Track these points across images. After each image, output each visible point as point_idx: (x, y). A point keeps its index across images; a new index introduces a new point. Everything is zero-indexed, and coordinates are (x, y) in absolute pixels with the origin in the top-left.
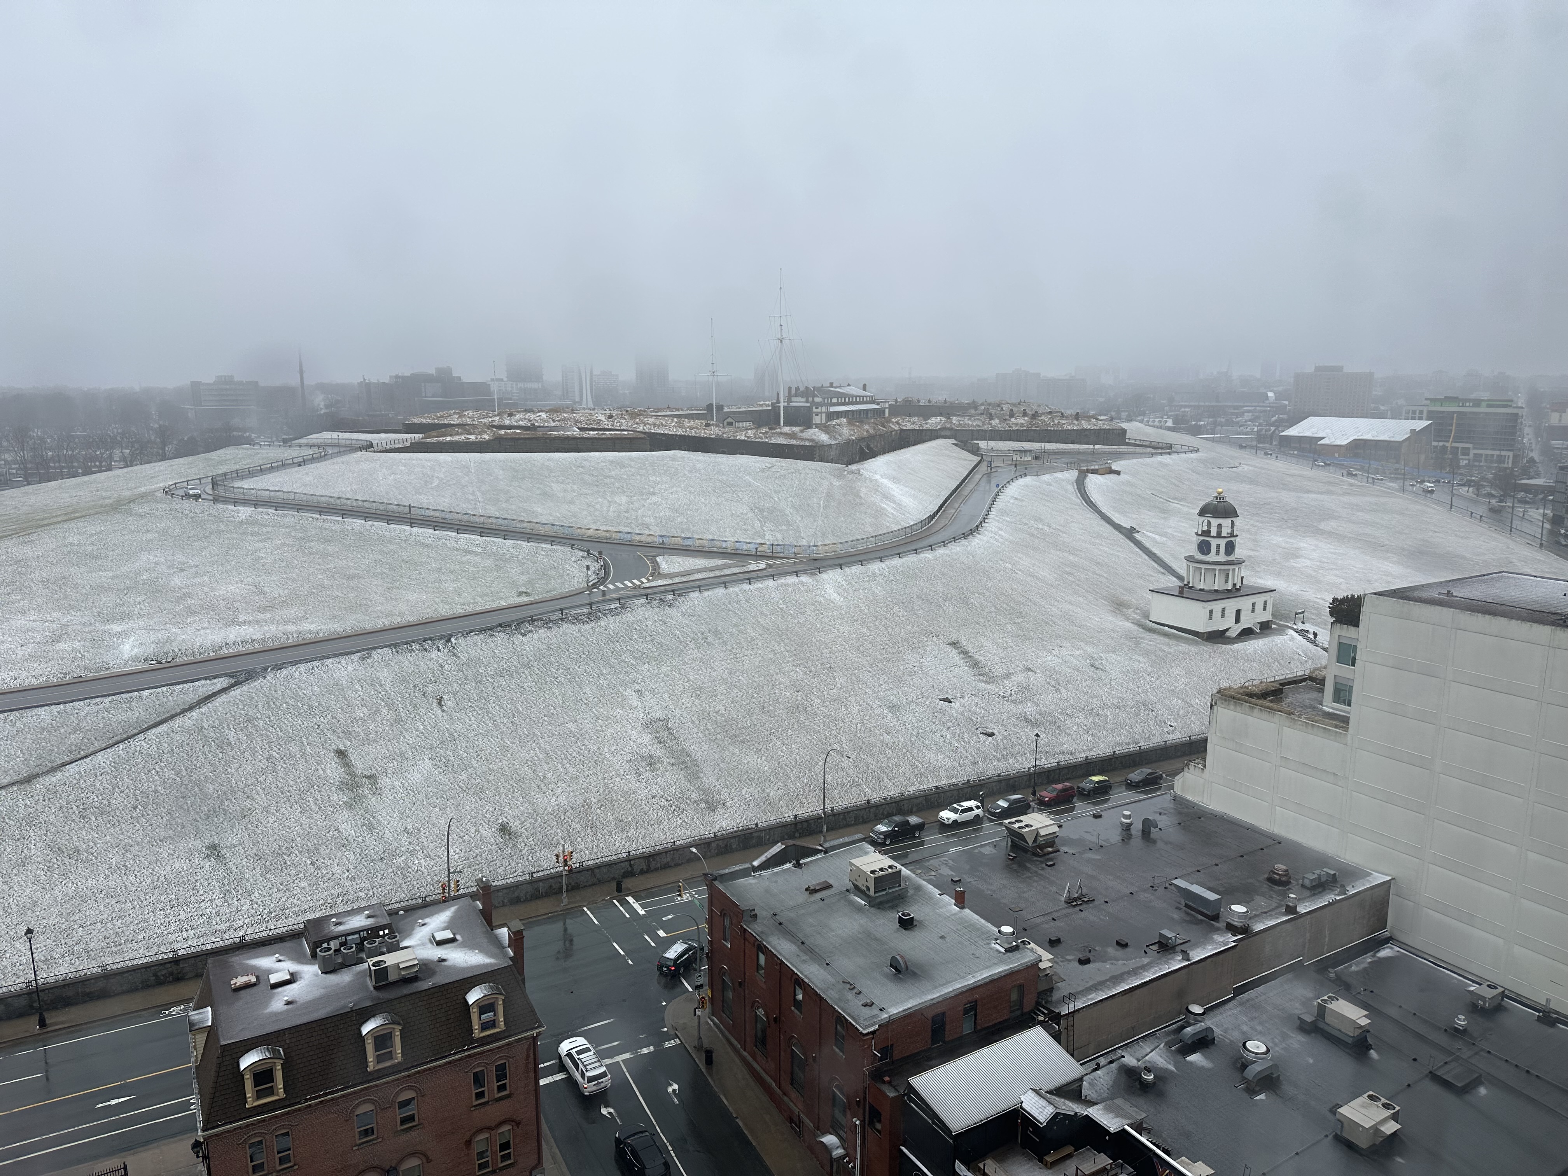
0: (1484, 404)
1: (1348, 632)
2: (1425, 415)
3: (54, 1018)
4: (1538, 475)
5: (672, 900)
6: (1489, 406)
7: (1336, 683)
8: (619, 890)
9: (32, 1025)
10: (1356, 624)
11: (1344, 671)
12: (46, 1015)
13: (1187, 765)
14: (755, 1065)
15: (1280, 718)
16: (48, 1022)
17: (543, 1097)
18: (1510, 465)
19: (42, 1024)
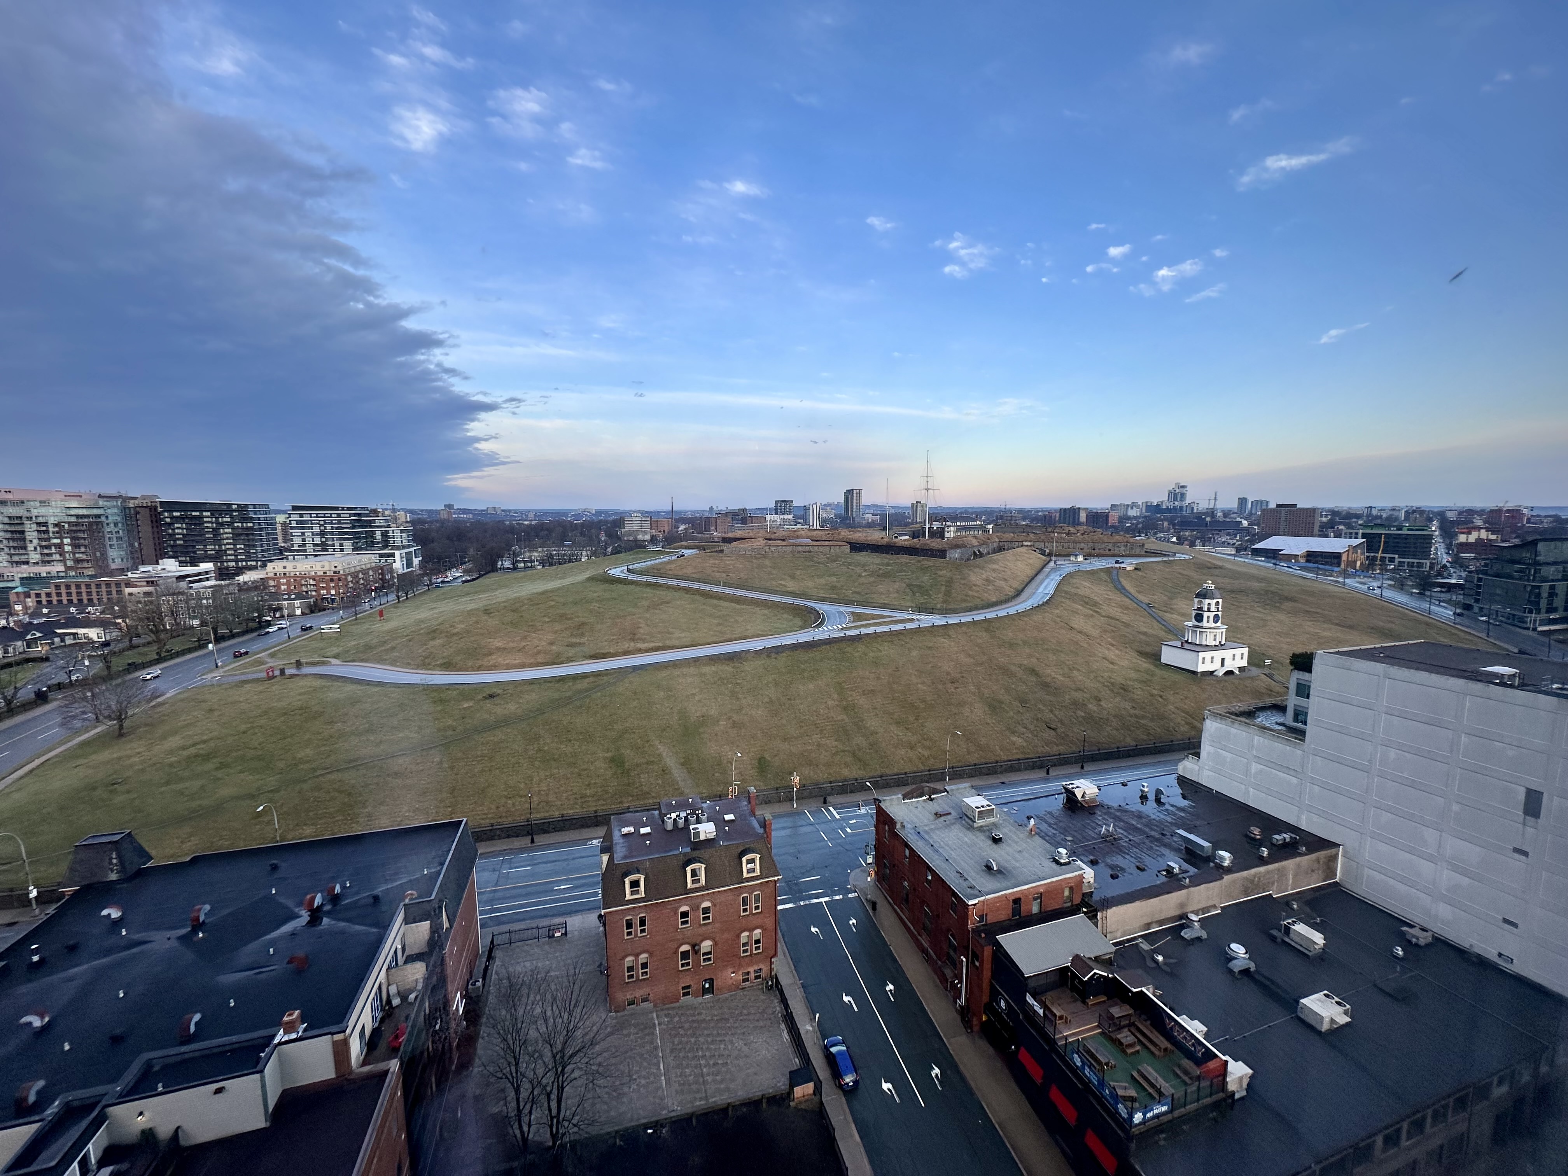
0: (1405, 528)
1: (1304, 676)
2: (1360, 535)
3: (540, 839)
4: (1450, 576)
5: (855, 811)
6: (1408, 530)
7: (1295, 710)
8: (825, 802)
9: (526, 841)
10: (1310, 671)
11: (1301, 701)
12: (535, 837)
13: (1187, 756)
14: (902, 914)
15: (1253, 730)
16: (535, 840)
17: (779, 916)
18: (1428, 569)
19: (532, 841)
